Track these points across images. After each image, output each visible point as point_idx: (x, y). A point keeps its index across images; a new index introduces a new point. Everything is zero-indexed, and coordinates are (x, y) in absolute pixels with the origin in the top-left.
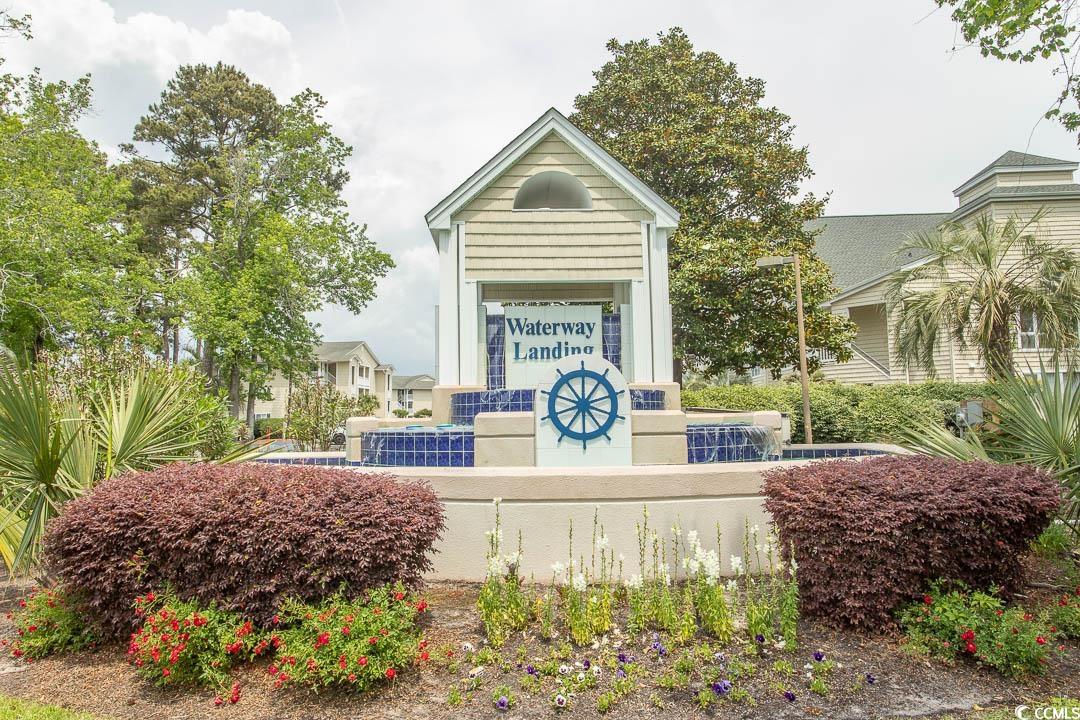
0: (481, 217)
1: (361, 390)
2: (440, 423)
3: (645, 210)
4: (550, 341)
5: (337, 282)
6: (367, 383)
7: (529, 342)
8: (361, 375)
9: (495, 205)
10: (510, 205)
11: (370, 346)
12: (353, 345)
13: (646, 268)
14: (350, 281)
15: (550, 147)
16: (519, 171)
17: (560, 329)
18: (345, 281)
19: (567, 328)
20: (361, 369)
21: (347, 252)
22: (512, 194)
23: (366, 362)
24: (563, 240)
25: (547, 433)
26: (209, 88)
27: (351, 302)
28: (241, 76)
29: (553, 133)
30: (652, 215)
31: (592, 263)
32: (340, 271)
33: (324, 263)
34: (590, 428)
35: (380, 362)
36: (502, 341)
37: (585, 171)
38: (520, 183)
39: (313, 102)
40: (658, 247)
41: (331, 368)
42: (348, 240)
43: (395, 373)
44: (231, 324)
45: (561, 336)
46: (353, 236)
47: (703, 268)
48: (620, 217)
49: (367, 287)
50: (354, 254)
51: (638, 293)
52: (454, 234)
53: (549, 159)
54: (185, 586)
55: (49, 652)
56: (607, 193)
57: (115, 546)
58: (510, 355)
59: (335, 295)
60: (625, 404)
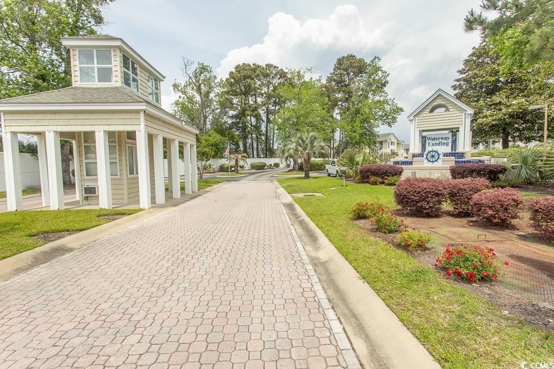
0: (421, 116)
1: (392, 150)
2: (409, 160)
3: (464, 110)
4: (438, 142)
5: (385, 118)
6: (394, 147)
7: (432, 142)
8: (392, 145)
9: (424, 113)
10: (428, 112)
11: (395, 134)
12: (389, 134)
13: (464, 124)
14: (389, 117)
15: (439, 98)
16: (431, 104)
17: (440, 139)
18: (387, 118)
19: (442, 138)
20: (392, 143)
21: (387, 108)
22: (429, 110)
23: (394, 140)
24: (441, 119)
25: (426, 161)
26: (346, 63)
27: (389, 124)
28: (354, 56)
29: (440, 94)
30: (467, 111)
31: (449, 124)
32: (386, 115)
33: (381, 113)
34: (434, 160)
35: (400, 140)
36: (425, 142)
37: (448, 102)
38: (430, 107)
39: (377, 60)
40: (467, 118)
41: (381, 143)
42: (388, 104)
43: (405, 143)
44: (354, 134)
45: (440, 140)
46: (390, 103)
47: (510, 110)
48: (457, 112)
49: (394, 119)
50: (390, 109)
51: (461, 130)
52: (414, 122)
53: (439, 100)
54: (374, 176)
55: (359, 183)
56: (454, 107)
57: (367, 172)
58: (427, 145)
59: (384, 122)
60: (441, 156)
